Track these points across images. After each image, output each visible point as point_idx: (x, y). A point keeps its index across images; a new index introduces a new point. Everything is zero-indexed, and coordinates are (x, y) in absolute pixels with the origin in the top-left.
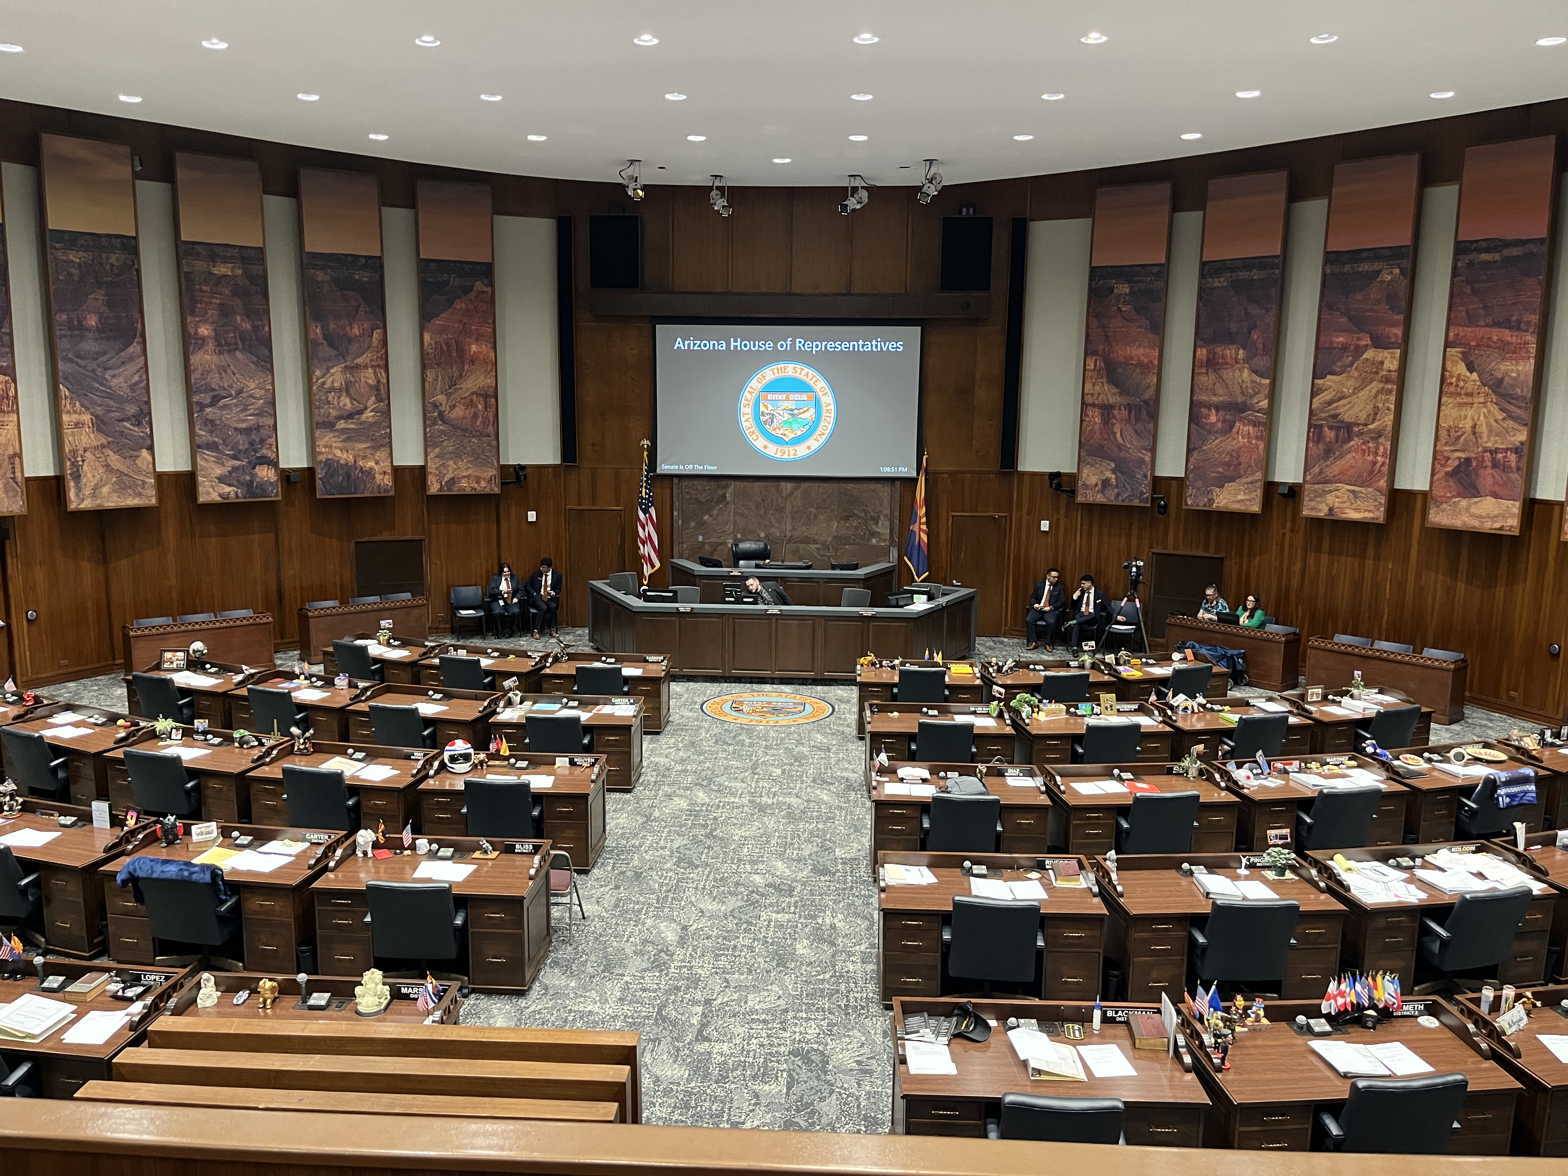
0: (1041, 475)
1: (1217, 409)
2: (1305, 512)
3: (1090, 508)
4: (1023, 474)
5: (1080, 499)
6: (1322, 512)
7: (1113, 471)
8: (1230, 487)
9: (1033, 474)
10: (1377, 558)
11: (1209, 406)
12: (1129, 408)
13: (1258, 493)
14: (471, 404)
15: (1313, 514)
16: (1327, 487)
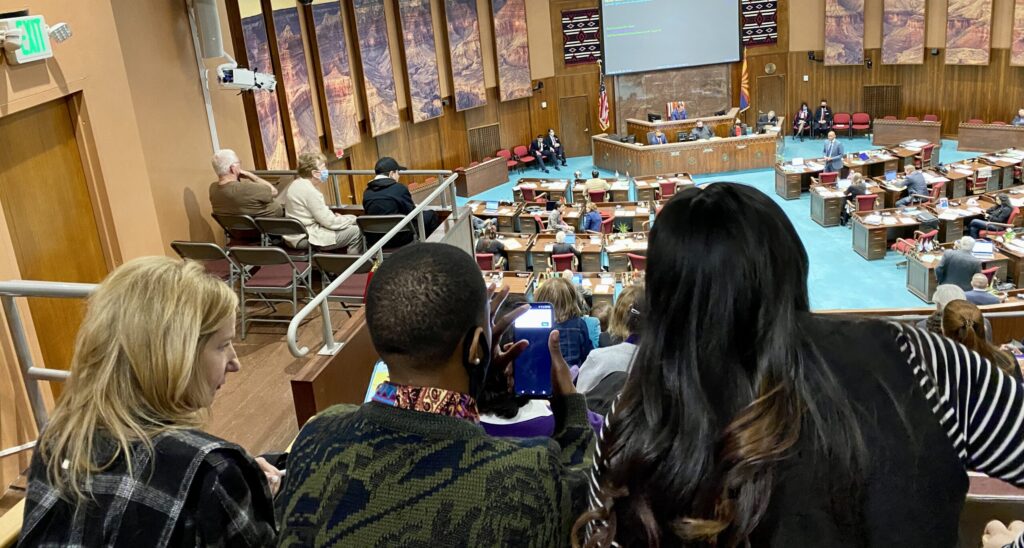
0: (802, 53)
1: (898, 14)
2: (947, 62)
3: (830, 67)
4: (792, 53)
5: (826, 64)
6: (956, 61)
7: (844, 49)
8: (906, 53)
9: (798, 53)
10: (983, 81)
11: (893, 13)
12: (850, 17)
13: (922, 54)
14: (518, 52)
15: (952, 63)
16: (958, 50)
